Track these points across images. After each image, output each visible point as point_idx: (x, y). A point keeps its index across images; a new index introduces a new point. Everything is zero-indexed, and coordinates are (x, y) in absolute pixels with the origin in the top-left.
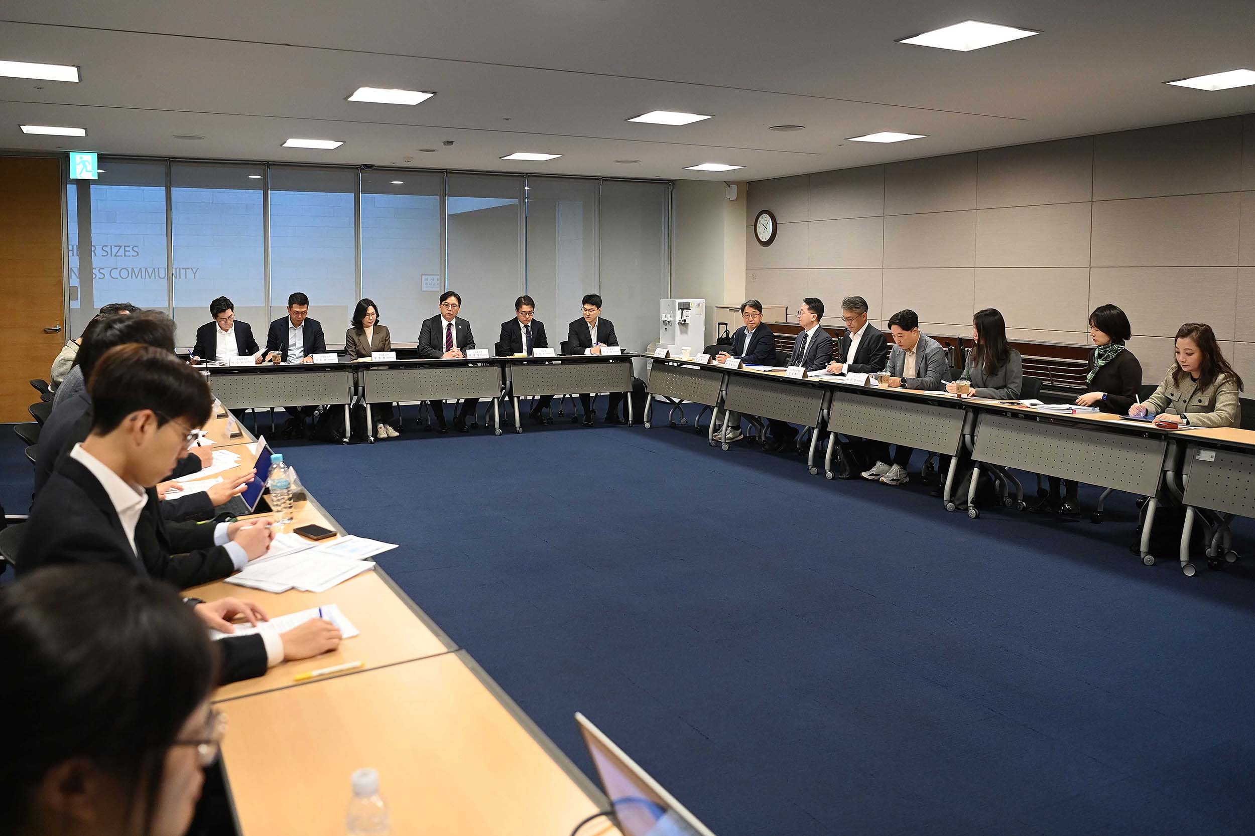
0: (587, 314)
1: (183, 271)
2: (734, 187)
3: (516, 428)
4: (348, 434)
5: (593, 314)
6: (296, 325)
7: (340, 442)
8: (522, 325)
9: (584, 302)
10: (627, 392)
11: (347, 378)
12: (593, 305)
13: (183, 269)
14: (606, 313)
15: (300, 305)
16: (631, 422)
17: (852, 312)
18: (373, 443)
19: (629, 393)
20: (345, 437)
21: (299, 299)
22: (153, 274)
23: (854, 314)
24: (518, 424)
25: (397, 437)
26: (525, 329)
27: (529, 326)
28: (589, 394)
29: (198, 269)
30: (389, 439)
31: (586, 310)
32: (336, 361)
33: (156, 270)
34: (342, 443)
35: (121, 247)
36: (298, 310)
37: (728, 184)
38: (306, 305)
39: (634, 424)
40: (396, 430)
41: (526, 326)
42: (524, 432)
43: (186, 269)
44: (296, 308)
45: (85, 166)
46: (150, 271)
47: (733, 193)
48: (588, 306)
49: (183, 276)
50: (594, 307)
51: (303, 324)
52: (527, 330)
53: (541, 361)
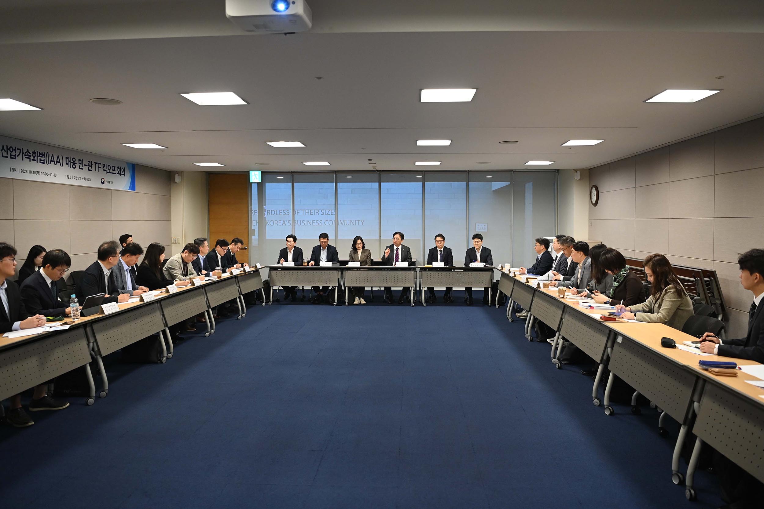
0: (476, 244)
1: (357, 222)
2: (579, 172)
3: (423, 303)
4: (336, 301)
5: (479, 245)
6: (324, 249)
7: (332, 304)
8: (438, 250)
9: (473, 238)
10: (489, 288)
11: (337, 274)
12: (479, 239)
13: (357, 220)
14: (485, 243)
15: (323, 238)
16: (489, 304)
17: (563, 246)
18: (347, 306)
19: (489, 289)
20: (335, 302)
21: (324, 236)
22: (344, 223)
23: (565, 247)
24: (423, 301)
25: (364, 304)
26: (440, 252)
27: (442, 250)
28: (471, 288)
29: (364, 220)
30: (360, 304)
31: (475, 242)
32: (331, 266)
33: (345, 221)
34: (333, 305)
35: (329, 210)
36: (322, 241)
37: (576, 171)
38: (326, 239)
39: (491, 305)
40: (365, 300)
41: (441, 251)
42: (427, 306)
43: (358, 220)
44: (322, 240)
45: (256, 176)
46: (342, 221)
47: (577, 176)
48: (476, 240)
49: (357, 224)
50: (480, 240)
51: (327, 248)
52: (441, 253)
53: (436, 269)
